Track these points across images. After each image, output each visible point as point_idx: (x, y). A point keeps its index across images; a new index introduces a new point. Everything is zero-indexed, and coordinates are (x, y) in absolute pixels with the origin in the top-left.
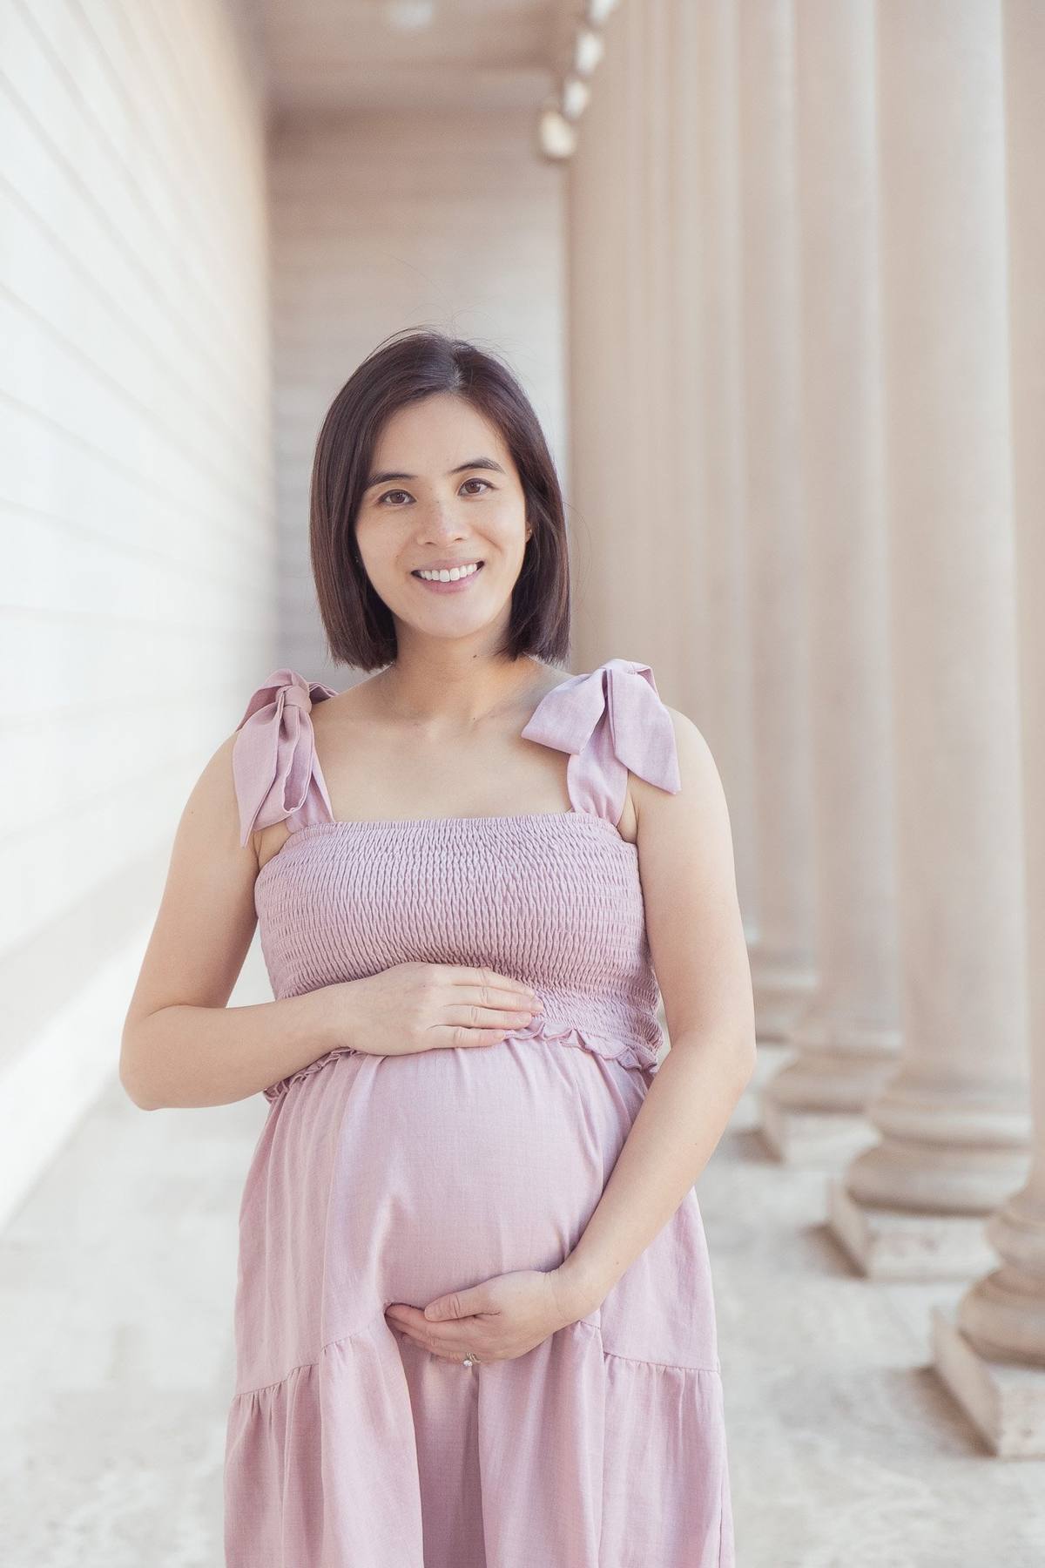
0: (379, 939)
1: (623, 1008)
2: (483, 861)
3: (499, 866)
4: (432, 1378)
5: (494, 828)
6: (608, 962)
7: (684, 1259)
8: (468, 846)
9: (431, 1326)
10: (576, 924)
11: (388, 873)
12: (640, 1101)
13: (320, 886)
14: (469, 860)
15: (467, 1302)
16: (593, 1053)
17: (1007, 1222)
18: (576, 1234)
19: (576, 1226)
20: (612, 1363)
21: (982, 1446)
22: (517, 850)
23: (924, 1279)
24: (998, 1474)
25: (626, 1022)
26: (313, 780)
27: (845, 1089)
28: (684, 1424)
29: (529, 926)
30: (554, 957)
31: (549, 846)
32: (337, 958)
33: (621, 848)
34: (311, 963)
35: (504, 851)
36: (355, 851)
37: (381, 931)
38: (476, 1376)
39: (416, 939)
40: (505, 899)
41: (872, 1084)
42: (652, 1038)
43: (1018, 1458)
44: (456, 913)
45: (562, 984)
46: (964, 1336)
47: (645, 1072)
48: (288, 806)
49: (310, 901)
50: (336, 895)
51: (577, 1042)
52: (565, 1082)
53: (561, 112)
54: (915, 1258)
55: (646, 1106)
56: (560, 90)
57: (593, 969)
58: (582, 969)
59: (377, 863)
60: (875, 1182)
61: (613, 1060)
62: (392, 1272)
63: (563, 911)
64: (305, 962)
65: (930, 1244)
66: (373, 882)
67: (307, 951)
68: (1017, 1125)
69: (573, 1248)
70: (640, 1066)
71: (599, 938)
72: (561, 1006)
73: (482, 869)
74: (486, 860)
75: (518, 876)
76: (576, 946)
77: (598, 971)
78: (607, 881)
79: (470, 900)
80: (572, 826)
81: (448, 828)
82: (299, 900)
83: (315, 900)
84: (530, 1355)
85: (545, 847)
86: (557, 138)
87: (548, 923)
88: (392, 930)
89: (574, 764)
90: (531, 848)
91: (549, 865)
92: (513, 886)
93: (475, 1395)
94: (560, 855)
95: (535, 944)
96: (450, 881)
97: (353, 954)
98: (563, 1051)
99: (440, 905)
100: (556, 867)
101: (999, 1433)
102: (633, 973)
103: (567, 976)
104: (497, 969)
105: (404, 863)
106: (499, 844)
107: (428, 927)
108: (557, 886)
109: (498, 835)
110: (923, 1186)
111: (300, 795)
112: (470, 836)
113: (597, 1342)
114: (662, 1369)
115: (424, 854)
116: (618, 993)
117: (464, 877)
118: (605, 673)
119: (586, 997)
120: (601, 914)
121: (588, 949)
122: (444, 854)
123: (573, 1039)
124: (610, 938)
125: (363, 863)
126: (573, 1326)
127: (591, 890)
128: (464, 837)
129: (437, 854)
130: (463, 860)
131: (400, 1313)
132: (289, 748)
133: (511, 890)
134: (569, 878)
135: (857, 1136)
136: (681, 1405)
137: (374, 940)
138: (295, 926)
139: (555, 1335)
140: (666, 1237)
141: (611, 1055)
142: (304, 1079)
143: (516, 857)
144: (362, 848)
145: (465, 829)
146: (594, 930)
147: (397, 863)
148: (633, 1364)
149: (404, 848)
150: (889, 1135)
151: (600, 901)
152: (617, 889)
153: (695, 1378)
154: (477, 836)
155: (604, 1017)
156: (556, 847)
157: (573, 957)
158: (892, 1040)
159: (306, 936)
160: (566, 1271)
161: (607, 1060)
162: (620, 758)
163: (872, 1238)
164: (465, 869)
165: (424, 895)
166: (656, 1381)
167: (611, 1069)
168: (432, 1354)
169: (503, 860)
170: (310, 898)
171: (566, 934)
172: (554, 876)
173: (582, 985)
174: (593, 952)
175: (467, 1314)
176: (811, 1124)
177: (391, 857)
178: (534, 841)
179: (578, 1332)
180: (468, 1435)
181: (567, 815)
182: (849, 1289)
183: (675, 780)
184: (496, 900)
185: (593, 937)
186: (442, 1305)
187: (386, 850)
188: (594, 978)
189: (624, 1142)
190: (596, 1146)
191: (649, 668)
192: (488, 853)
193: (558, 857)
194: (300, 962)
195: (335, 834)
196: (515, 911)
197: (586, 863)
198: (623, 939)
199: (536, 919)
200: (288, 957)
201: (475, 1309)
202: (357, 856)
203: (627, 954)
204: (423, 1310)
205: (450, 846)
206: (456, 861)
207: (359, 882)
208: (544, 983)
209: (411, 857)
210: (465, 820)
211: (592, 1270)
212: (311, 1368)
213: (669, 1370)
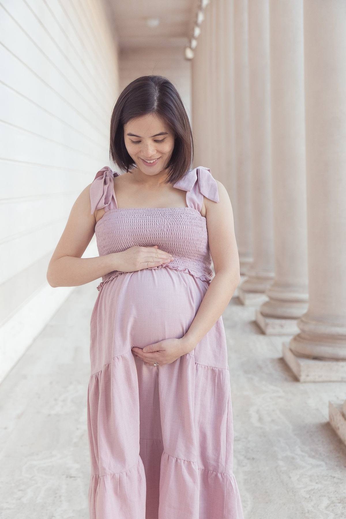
0: (132, 241)
1: (201, 264)
2: (161, 219)
3: (166, 221)
4: (145, 370)
5: (165, 211)
6: (197, 250)
7: (218, 336)
8: (157, 215)
9: (144, 354)
10: (188, 238)
11: (133, 222)
12: (206, 290)
13: (114, 226)
14: (157, 219)
15: (155, 347)
16: (192, 276)
17: (302, 321)
18: (187, 327)
19: (187, 325)
20: (197, 365)
21: (296, 379)
22: (171, 217)
23: (280, 335)
24: (300, 386)
25: (202, 268)
26: (113, 197)
27: (260, 287)
28: (217, 384)
29: (174, 238)
30: (181, 248)
31: (180, 216)
32: (119, 246)
33: (201, 218)
34: (111, 248)
35: (167, 217)
36: (123, 216)
37: (132, 239)
38: (158, 369)
39: (142, 241)
40: (167, 230)
41: (267, 286)
42: (210, 273)
43: (305, 382)
44: (153, 234)
45: (184, 256)
46: (291, 350)
47: (208, 282)
48: (105, 204)
49: (111, 230)
50: (119, 228)
51: (188, 272)
52: (184, 283)
53: (190, 47)
54: (278, 330)
55: (208, 291)
56: (190, 42)
57: (193, 252)
58: (189, 252)
59: (130, 219)
60: (267, 310)
61: (198, 278)
62: (133, 338)
63: (184, 234)
64: (109, 248)
65: (282, 326)
66: (129, 225)
67: (110, 245)
68: (305, 296)
69: (187, 331)
70: (206, 280)
71: (194, 243)
72: (183, 262)
73: (161, 221)
74: (162, 219)
75: (171, 224)
76: (188, 245)
77: (194, 252)
78: (197, 226)
79: (157, 230)
80: (187, 211)
81: (151, 210)
82: (108, 230)
83: (112, 230)
84: (174, 362)
85: (179, 216)
86: (189, 54)
87: (180, 237)
88: (135, 238)
89: (188, 195)
90: (175, 217)
91: (180, 221)
92: (170, 226)
93: (157, 374)
94: (184, 218)
95: (176, 244)
96: (151, 225)
97: (124, 245)
98: (184, 275)
99: (148, 232)
100: (182, 221)
101: (300, 376)
102: (204, 254)
103: (185, 254)
104: (165, 250)
105: (138, 219)
106: (166, 215)
107: (145, 238)
108: (182, 227)
109: (166, 213)
110: (280, 311)
111: (109, 201)
112: (157, 213)
113: (193, 360)
114: (211, 368)
115: (144, 217)
116: (200, 260)
117: (155, 224)
118: (197, 170)
119: (191, 260)
120: (195, 235)
121: (191, 246)
122: (150, 217)
123: (187, 271)
124: (197, 243)
125: (126, 219)
126: (186, 355)
127: (192, 229)
128: (156, 213)
129: (148, 217)
130: (155, 219)
131: (136, 350)
132: (106, 186)
133: (169, 228)
134: (186, 225)
135: (263, 299)
136: (216, 379)
137: (130, 242)
138: (106, 238)
139: (181, 357)
140: (214, 329)
141: (198, 277)
142: (108, 282)
143: (171, 218)
144: (126, 215)
145: (156, 211)
146: (193, 240)
147: (136, 219)
148: (203, 366)
149: (138, 215)
150: (271, 298)
151: (195, 232)
152: (200, 229)
153: (221, 371)
154: (159, 213)
155: (196, 266)
156: (182, 216)
157: (187, 248)
158: (272, 274)
159: (110, 241)
160: (184, 338)
161: (196, 278)
162: (202, 193)
163: (267, 325)
164: (156, 221)
165: (144, 228)
166: (210, 372)
167: (198, 280)
168: (145, 362)
169: (167, 219)
170: (111, 229)
171: (185, 241)
172: (182, 224)
173: (190, 257)
174: (193, 247)
175: (155, 351)
176: (251, 295)
177: (134, 217)
178: (176, 214)
179: (188, 356)
180: (155, 385)
181: (186, 208)
182: (261, 337)
183: (218, 198)
184: (165, 230)
185: (193, 242)
186: (148, 348)
187: (133, 215)
188: (193, 255)
189: (201, 302)
190: (193, 302)
191: (209, 169)
192: (163, 217)
193: (183, 219)
194: (108, 248)
195: (118, 212)
196: (170, 234)
197: (191, 221)
198: (201, 244)
199: (176, 236)
200: (104, 247)
201: (157, 349)
202: (124, 217)
203: (203, 249)
204: (143, 349)
205: (151, 215)
206: (153, 219)
207: (125, 225)
208: (178, 256)
209: (140, 218)
210: (156, 209)
211: (192, 339)
212: (109, 365)
213: (213, 368)
